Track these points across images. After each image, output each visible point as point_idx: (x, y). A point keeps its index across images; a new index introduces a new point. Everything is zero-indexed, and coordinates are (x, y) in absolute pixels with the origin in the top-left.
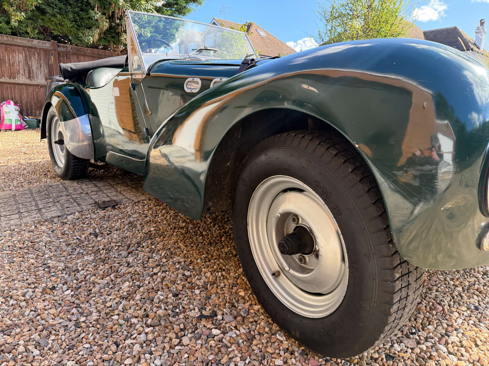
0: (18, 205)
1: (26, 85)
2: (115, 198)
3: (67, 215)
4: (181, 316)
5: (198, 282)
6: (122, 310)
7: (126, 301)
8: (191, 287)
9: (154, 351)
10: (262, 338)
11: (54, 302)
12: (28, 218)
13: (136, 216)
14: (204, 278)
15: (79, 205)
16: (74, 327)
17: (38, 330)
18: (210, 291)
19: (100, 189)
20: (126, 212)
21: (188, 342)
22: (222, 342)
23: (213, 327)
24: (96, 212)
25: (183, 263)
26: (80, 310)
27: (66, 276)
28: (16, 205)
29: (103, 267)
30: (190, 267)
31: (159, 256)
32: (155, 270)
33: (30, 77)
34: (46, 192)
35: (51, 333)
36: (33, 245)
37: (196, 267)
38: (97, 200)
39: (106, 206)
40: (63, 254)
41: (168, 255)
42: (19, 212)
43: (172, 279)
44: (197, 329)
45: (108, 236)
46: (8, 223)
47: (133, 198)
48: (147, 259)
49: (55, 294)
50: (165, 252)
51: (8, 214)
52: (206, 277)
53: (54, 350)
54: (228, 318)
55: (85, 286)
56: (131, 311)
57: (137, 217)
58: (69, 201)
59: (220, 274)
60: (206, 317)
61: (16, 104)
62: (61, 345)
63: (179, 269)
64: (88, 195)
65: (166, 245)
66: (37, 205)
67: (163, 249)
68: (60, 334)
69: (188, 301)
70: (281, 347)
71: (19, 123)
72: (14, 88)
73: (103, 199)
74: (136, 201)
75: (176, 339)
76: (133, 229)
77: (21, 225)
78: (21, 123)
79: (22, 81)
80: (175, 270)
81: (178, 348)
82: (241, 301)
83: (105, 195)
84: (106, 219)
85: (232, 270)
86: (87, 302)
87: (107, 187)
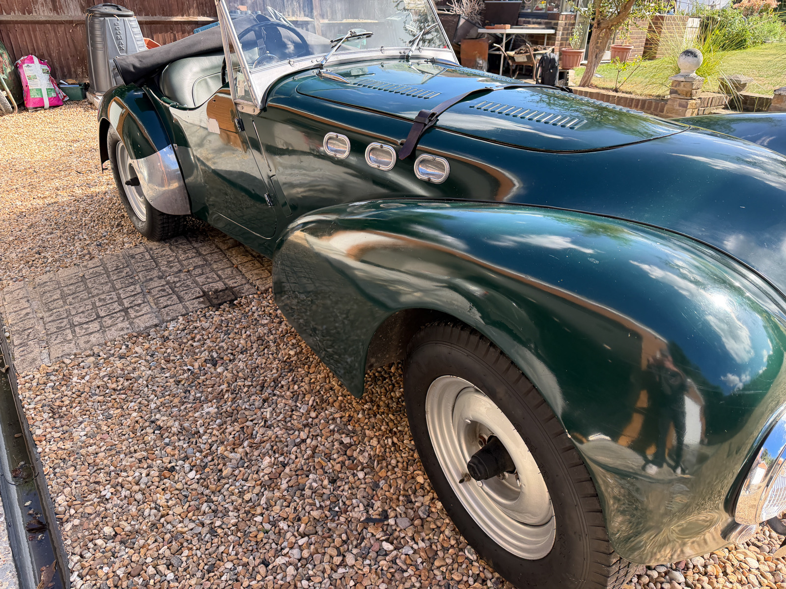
0: (93, 299)
1: (52, 23)
2: (231, 283)
3: (167, 322)
4: (342, 519)
5: (361, 458)
6: (265, 506)
7: (269, 491)
8: (352, 466)
9: (313, 576)
10: (447, 555)
11: (177, 492)
12: (113, 329)
13: (266, 322)
14: (368, 448)
15: (181, 299)
16: (208, 535)
17: (166, 540)
18: (377, 473)
19: (207, 261)
20: (250, 313)
21: (353, 562)
22: (396, 564)
23: (384, 538)
24: (208, 314)
25: (338, 421)
26: (213, 507)
27: (185, 446)
28: (89, 298)
29: (232, 429)
30: (350, 427)
31: (305, 407)
32: (303, 435)
33: (55, 9)
34: (128, 269)
35: (182, 544)
36: (131, 384)
37: (358, 429)
38: (205, 288)
39: (220, 302)
40: (174, 401)
41: (317, 402)
42: (98, 317)
43: (327, 451)
44: (363, 539)
45: (231, 366)
46: (88, 341)
47: (258, 283)
48: (290, 413)
49: (176, 478)
50: (313, 398)
51: (84, 320)
52: (372, 447)
53: (191, 573)
54: (404, 522)
55: (212, 463)
56: (277, 508)
57: (267, 324)
58: (164, 290)
59: (390, 440)
60: (375, 521)
61: (41, 60)
62: (199, 565)
63: (333, 431)
64: (191, 275)
65: (314, 383)
66: (120, 301)
67: (310, 392)
68: (194, 548)
69: (350, 492)
70: (470, 571)
71: (53, 95)
72: (34, 31)
73: (214, 285)
74: (263, 288)
75: (338, 558)
76: (264, 350)
77: (106, 344)
78: (57, 95)
79: (44, 16)
80: (329, 434)
81: (341, 570)
82: (420, 492)
83: (215, 276)
84: (224, 329)
85: (406, 434)
86: (219, 491)
87: (216, 256)
